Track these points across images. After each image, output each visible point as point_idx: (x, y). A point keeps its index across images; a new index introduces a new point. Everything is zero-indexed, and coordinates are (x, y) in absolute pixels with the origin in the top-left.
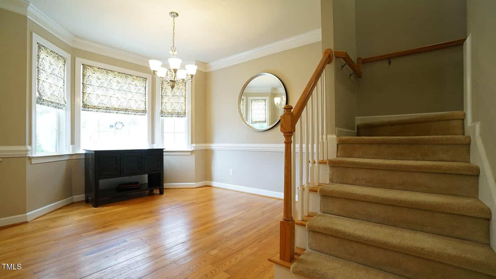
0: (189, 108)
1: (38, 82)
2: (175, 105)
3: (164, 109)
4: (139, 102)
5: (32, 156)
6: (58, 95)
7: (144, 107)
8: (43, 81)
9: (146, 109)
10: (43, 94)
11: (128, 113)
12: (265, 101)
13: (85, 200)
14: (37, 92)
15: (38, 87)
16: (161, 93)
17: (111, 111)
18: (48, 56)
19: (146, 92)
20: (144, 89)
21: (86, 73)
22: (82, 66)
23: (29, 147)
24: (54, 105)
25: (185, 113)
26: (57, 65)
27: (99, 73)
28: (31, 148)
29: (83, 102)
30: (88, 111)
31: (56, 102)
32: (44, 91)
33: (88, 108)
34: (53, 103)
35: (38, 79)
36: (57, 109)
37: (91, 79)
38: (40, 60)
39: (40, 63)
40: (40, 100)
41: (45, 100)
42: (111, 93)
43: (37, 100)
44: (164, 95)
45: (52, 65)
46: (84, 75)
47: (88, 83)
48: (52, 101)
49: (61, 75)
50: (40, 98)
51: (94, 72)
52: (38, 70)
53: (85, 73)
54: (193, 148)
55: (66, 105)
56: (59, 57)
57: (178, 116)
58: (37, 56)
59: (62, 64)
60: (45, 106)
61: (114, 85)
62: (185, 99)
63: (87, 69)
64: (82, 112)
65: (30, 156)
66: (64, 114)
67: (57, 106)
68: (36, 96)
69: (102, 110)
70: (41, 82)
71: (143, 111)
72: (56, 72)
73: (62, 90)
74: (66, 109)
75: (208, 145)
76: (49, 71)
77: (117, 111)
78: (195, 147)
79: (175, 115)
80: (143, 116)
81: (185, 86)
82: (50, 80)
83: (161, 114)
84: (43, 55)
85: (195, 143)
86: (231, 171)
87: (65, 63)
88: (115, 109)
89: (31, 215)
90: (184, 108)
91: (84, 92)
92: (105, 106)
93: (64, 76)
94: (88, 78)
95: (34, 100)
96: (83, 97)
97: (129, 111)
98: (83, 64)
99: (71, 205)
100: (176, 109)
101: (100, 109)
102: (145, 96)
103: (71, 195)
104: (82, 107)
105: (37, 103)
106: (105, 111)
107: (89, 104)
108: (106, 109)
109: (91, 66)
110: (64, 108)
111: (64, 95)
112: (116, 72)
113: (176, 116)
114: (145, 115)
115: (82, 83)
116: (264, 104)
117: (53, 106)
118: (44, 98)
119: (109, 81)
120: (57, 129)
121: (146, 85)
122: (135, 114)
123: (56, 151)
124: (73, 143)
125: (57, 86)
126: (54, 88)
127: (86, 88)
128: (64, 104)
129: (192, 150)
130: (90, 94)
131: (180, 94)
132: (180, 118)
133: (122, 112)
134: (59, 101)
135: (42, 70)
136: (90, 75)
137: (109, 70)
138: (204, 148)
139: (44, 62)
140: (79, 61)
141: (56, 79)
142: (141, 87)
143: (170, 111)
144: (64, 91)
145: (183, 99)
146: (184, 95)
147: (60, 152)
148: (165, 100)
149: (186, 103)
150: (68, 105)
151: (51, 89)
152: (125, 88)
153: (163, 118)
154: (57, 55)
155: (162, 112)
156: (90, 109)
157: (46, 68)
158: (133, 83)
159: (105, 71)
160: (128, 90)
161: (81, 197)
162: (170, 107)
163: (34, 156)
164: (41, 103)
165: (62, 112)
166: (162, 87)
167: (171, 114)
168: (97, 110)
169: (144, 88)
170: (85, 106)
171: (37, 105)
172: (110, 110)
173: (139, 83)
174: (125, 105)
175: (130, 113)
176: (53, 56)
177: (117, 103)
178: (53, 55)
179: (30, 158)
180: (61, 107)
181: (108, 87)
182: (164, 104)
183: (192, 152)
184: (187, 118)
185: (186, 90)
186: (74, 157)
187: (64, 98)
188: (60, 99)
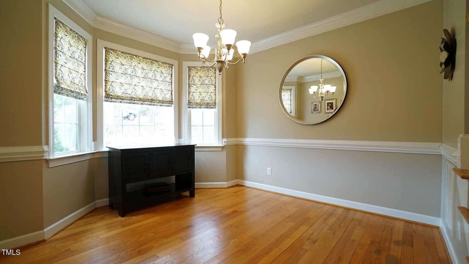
0: (219, 99)
1: (56, 66)
2: (204, 95)
3: (192, 99)
4: (166, 92)
5: (50, 158)
6: (78, 83)
7: (170, 97)
8: (62, 65)
9: (172, 99)
10: (62, 82)
11: (153, 104)
12: (291, 91)
13: (109, 205)
14: (54, 78)
15: (56, 73)
16: (189, 81)
17: (136, 102)
18: (67, 36)
19: (172, 80)
20: (170, 77)
21: (109, 59)
22: (104, 50)
23: (45, 148)
24: (75, 94)
25: (215, 103)
26: (77, 46)
27: (123, 58)
28: (48, 148)
29: (106, 91)
30: (111, 102)
31: (76, 90)
32: (62, 77)
33: (112, 98)
34: (73, 92)
35: (56, 63)
36: (78, 100)
37: (114, 65)
38: (59, 39)
39: (58, 43)
40: (59, 89)
41: (63, 89)
42: (135, 80)
43: (54, 88)
44: (191, 83)
45: (71, 46)
46: (106, 61)
47: (111, 69)
48: (73, 90)
49: (82, 59)
50: (57, 86)
51: (118, 57)
52: (56, 52)
53: (107, 58)
54: (224, 143)
55: (87, 95)
56: (79, 37)
57: (207, 108)
58: (55, 34)
59: (82, 46)
60: (64, 96)
61: (139, 72)
62: (215, 87)
63: (110, 54)
64: (104, 103)
65: (47, 158)
66: (86, 105)
67: (78, 96)
68: (53, 83)
69: (127, 101)
70: (59, 67)
71: (170, 101)
72: (76, 55)
73: (82, 77)
74: (87, 100)
75: (239, 139)
76: (69, 54)
77: (142, 102)
78: (227, 142)
79: (204, 106)
80: (169, 107)
81: (215, 73)
82: (69, 65)
83: (188, 105)
84: (61, 34)
85: (227, 138)
86: (269, 170)
87: (86, 45)
88: (140, 99)
89: (49, 230)
90: (214, 99)
91: (107, 80)
92: (130, 96)
93: (85, 61)
94: (111, 64)
95: (51, 89)
96: (106, 86)
97: (154, 102)
98: (105, 48)
99: (95, 212)
100: (205, 99)
101: (124, 99)
102: (171, 85)
103: (94, 199)
104: (105, 97)
105: (55, 92)
106: (129, 101)
107: (112, 94)
108: (130, 100)
109: (114, 50)
110: (85, 99)
111: (85, 83)
112: (141, 57)
113: (205, 108)
114: (171, 106)
115: (105, 70)
116: (290, 94)
117: (73, 96)
118: (62, 86)
119: (133, 67)
120: (78, 123)
121: (172, 72)
122: (161, 105)
123: (77, 149)
124: (95, 139)
125: (77, 72)
126: (74, 74)
127: (108, 75)
128: (86, 93)
129: (223, 146)
130: (113, 82)
131: (209, 82)
132: (210, 109)
133: (148, 103)
134: (79, 89)
135: (61, 51)
136: (113, 60)
137: (133, 55)
138: (235, 143)
139: (62, 42)
140: (102, 44)
141: (76, 64)
142: (167, 75)
143: (198, 101)
144: (85, 78)
145: (213, 88)
146: (213, 83)
147: (81, 150)
148: (193, 89)
149: (216, 92)
150: (90, 95)
151: (71, 75)
152: (150, 75)
153: (190, 109)
154: (77, 36)
155: (189, 102)
156: (113, 100)
157: (65, 50)
158: (159, 70)
159: (129, 55)
160: (153, 78)
161: (104, 201)
162: (198, 97)
163: (51, 157)
164: (60, 93)
165: (83, 103)
166: (189, 74)
167: (200, 105)
168: (120, 100)
169: (170, 75)
170: (109, 97)
171: (55, 95)
172: (134, 100)
173: (165, 71)
174: (150, 95)
175: (155, 104)
176: (73, 36)
177: (143, 92)
178: (72, 34)
179: (47, 161)
180: (82, 97)
181: (132, 74)
182: (191, 94)
183: (222, 147)
184: (217, 109)
185: (215, 78)
186: (96, 156)
187: (85, 87)
188: (81, 88)
